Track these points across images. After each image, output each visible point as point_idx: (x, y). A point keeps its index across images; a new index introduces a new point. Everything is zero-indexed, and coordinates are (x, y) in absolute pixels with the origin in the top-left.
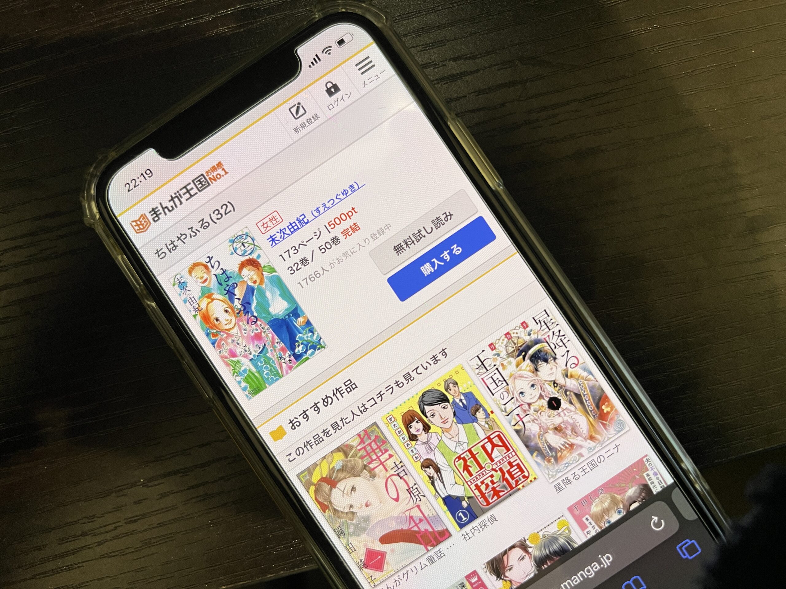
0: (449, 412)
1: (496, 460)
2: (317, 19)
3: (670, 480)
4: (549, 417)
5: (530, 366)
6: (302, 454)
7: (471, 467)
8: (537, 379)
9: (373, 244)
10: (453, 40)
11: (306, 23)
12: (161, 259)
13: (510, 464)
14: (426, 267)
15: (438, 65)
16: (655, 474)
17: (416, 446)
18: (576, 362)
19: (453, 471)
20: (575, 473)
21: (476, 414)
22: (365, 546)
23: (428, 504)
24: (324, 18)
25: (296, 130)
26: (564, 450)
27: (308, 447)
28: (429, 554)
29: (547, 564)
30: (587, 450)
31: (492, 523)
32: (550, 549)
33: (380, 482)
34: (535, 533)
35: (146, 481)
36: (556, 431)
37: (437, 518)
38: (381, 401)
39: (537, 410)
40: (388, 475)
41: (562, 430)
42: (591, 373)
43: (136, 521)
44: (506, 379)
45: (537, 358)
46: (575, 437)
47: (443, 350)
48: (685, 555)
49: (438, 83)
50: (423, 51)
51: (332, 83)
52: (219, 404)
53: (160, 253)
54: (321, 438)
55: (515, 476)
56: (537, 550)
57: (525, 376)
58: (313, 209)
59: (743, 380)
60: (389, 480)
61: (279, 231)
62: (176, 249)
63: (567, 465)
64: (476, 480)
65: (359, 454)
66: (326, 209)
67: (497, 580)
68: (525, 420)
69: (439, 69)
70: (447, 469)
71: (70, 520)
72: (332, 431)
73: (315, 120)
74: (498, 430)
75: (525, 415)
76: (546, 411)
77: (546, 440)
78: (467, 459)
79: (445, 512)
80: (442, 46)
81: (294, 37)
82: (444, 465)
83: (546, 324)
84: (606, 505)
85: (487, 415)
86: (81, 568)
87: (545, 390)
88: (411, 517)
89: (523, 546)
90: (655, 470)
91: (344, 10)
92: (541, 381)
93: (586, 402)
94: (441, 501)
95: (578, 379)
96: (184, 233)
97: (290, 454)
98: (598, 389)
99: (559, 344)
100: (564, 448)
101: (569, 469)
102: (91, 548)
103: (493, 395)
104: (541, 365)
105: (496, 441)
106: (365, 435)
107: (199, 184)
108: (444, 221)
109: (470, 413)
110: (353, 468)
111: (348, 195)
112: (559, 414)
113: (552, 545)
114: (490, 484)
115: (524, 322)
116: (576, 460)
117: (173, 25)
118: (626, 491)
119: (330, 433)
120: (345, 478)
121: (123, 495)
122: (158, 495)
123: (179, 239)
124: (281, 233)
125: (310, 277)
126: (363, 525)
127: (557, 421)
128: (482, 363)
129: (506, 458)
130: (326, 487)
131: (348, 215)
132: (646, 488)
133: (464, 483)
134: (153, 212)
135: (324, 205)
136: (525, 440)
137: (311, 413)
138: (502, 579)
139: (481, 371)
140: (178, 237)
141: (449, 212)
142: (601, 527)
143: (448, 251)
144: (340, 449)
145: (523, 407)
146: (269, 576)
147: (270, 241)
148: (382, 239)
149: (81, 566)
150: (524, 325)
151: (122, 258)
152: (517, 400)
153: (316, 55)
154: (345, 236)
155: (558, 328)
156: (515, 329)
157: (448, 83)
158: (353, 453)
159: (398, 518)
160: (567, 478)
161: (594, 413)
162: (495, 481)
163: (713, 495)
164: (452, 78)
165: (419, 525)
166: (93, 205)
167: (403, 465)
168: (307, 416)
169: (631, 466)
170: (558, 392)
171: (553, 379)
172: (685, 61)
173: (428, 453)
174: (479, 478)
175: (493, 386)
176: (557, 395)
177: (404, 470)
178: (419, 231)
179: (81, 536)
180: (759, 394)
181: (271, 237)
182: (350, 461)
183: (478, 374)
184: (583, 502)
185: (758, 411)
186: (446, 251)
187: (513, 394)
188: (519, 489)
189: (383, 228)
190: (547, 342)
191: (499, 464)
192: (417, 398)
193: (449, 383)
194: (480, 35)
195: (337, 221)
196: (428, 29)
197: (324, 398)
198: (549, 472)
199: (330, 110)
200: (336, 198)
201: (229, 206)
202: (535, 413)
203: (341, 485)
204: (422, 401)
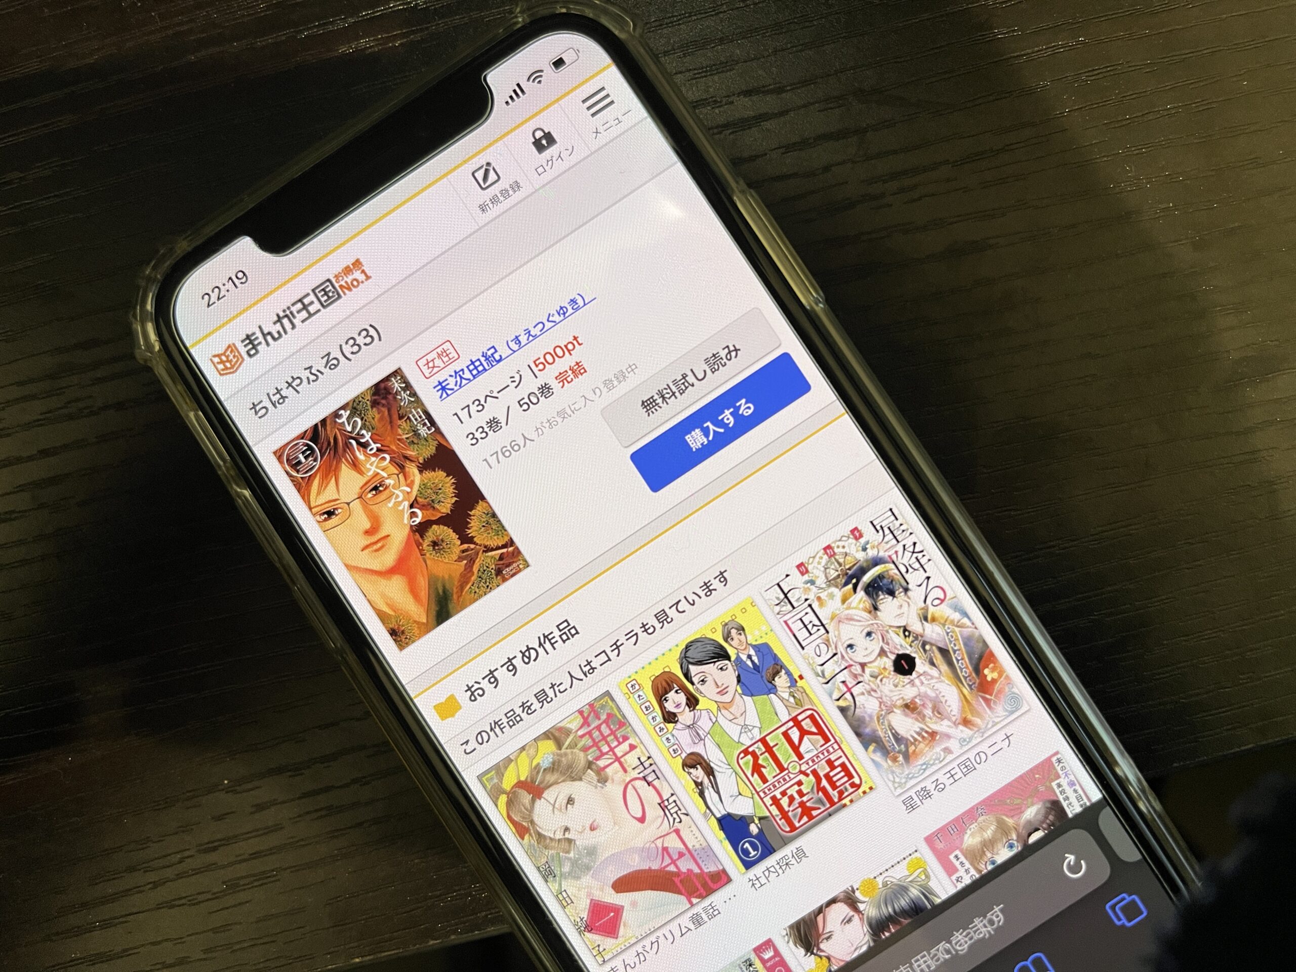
0: (729, 677)
1: (807, 757)
2: (519, 26)
3: (1095, 794)
4: (896, 686)
5: (864, 602)
6: (487, 742)
7: (764, 767)
8: (877, 624)
9: (608, 397)
10: (745, 62)
11: (501, 31)
12: (260, 417)
13: (830, 763)
14: (695, 436)
15: (720, 102)
16: (1072, 784)
17: (674, 732)
18: (942, 597)
19: (736, 773)
20: (937, 780)
21: (774, 680)
22: (589, 894)
23: (694, 828)
24: (532, 23)
25: (483, 208)
26: (920, 742)
27: (497, 730)
28: (695, 910)
29: (889, 931)
31: (799, 860)
32: (896, 906)
33: (614, 789)
34: (870, 879)
35: (231, 784)
36: (907, 710)
37: (708, 851)
38: (618, 656)
39: (877, 674)
40: (628, 779)
41: (917, 708)
42: (966, 615)
43: (215, 849)
45: (876, 588)
46: (939, 720)
47: (721, 573)
48: (1119, 919)
49: (720, 133)
50: (696, 78)
51: (543, 131)
52: (352, 658)
53: (258, 408)
54: (519, 715)
55: (838, 784)
56: (873, 907)
57: (856, 617)
58: (509, 339)
59: (1223, 631)
60: (630, 786)
61: (453, 374)
62: (284, 401)
63: (924, 767)
64: (773, 789)
65: (580, 745)
66: (531, 338)
67: (806, 955)
68: (855, 691)
69: (722, 109)
70: (724, 771)
71: (107, 846)
72: (536, 705)
73: (515, 192)
74: (810, 707)
75: (855, 683)
76: (891, 676)
77: (890, 725)
78: (759, 754)
80: (727, 71)
81: (482, 55)
82: (720, 764)
83: (892, 532)
84: (988, 834)
85: (793, 682)
86: (123, 924)
87: (890, 642)
88: (665, 849)
89: (850, 900)
90: (1072, 777)
91: (564, 10)
92: (883, 627)
93: (958, 663)
94: (714, 823)
95: (944, 625)
96: (299, 375)
97: (467, 742)
98: (977, 641)
99: (913, 566)
100: (919, 739)
101: (928, 773)
102: (141, 892)
103: (803, 648)
104: (884, 601)
105: (807, 725)
106: (590, 713)
107: (322, 296)
108: (725, 360)
109: (764, 678)
110: (570, 766)
111: (567, 315)
112: (912, 682)
113: (898, 899)
114: (796, 796)
115: (856, 529)
116: (939, 759)
117: (284, 34)
118: (1022, 812)
119: (533, 708)
120: (556, 783)
121: (195, 806)
122: (252, 806)
123: (290, 385)
124: (456, 377)
125: (504, 449)
126: (586, 860)
127: (909, 693)
128: (786, 595)
129: (823, 754)
130: (526, 798)
131: (567, 350)
132: (1056, 807)
133: (752, 794)
134: (248, 341)
135: (528, 332)
136: (855, 723)
137: (501, 674)
138: (815, 955)
139: (784, 609)
140: (287, 382)
141: (734, 346)
142: (980, 871)
143: (732, 410)
144: (550, 735)
145: (853, 669)
146: (432, 942)
147: (438, 391)
148: (622, 389)
149: (126, 922)
150: (856, 533)
151: (197, 417)
152: (843, 657)
153: (518, 85)
154: (561, 384)
155: (913, 539)
156: (840, 540)
157: (736, 132)
158: (571, 742)
159: (643, 849)
160: (924, 789)
161: (970, 680)
162: (805, 792)
163: (1168, 820)
164: (744, 124)
165: (678, 863)
166: (150, 328)
167: (653, 762)
168: (496, 679)
169: (1031, 770)
170: (911, 646)
171: (903, 624)
172: (1132, 97)
173: (695, 743)
174: (778, 786)
175: (802, 634)
176: (908, 651)
177: (654, 771)
178: (684, 376)
179: (124, 871)
180: (1248, 653)
181: (440, 383)
182: (566, 754)
183: (778, 614)
184: (950, 829)
185: (1248, 682)
186: (728, 409)
187: (836, 648)
188: (845, 806)
189: (624, 371)
190: (894, 562)
191: (811, 764)
193: (730, 627)
194: (791, 53)
195: (549, 358)
196: (704, 42)
197: (524, 650)
198: (894, 778)
199: (540, 175)
200: (548, 321)
201: (372, 332)
202: (872, 679)
203: (549, 794)
204: (686, 657)
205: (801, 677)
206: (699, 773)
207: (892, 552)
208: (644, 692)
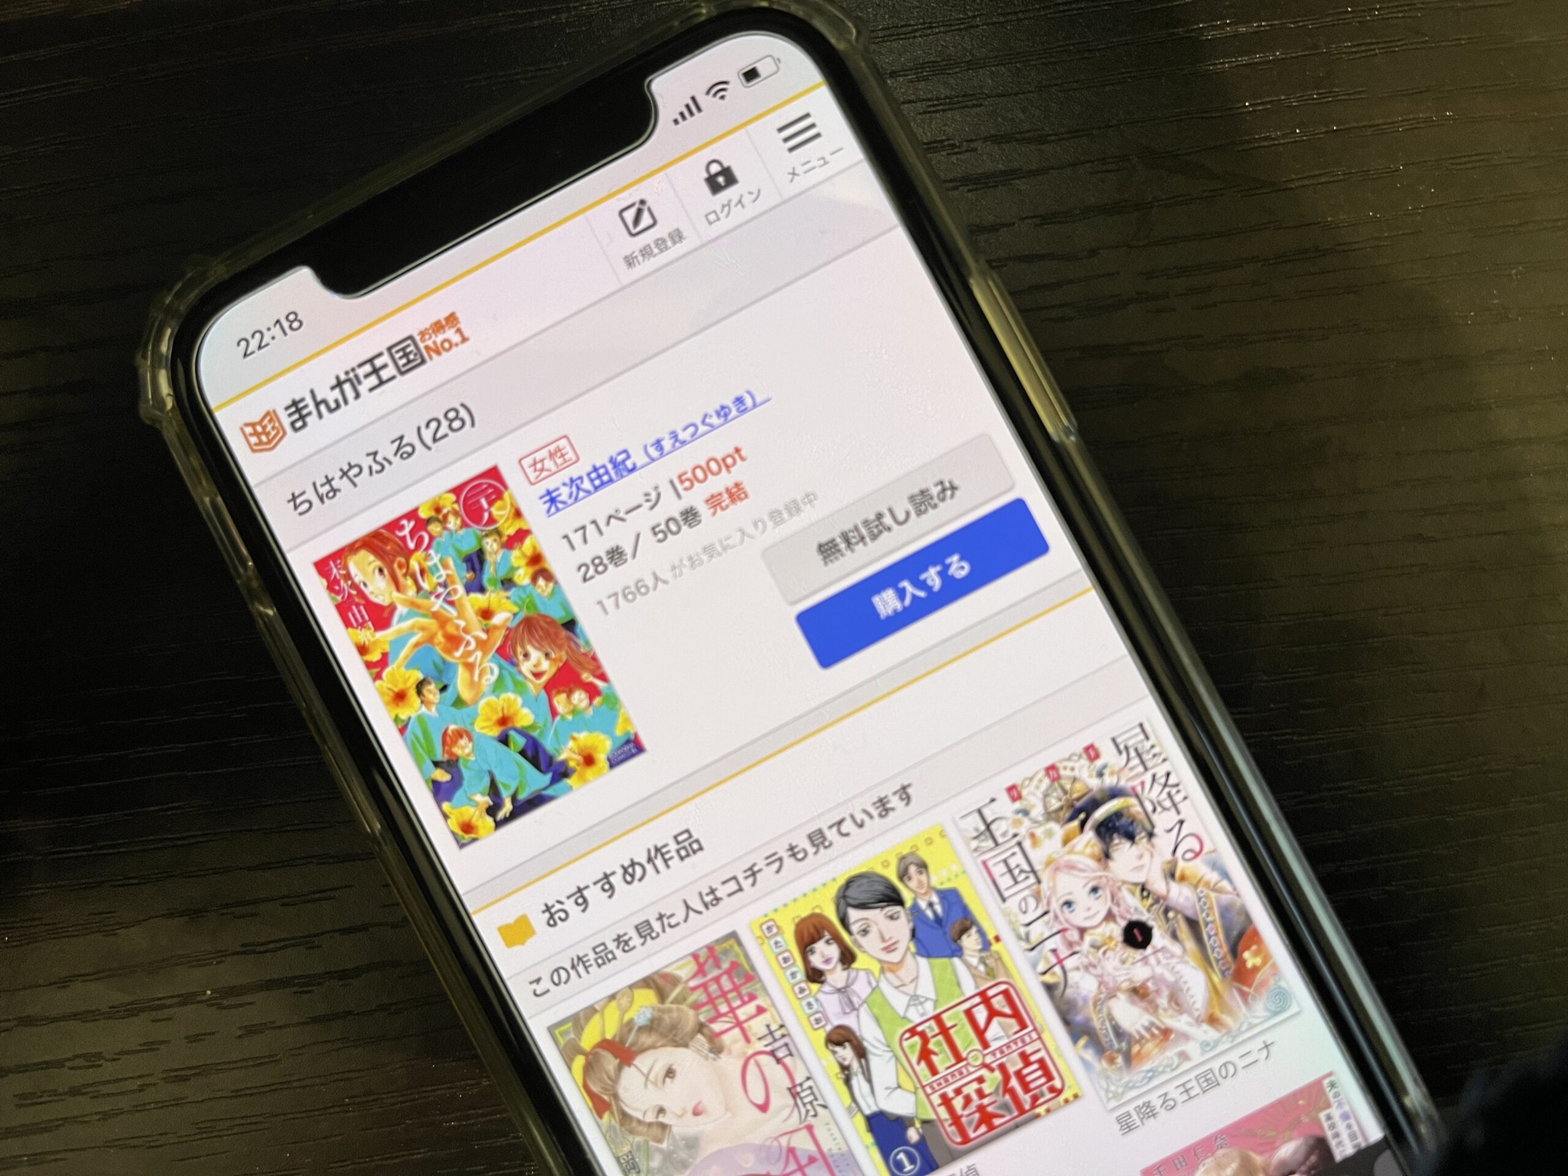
0: (900, 928)
1: (994, 1045)
2: (703, 18)
3: (1374, 1132)
4: (1123, 962)
5: (1093, 846)
6: (566, 983)
7: (935, 1054)
8: (1106, 877)
9: (774, 534)
10: (999, 96)
11: (676, 23)
12: (301, 514)
13: (1024, 1057)
14: (886, 598)
15: (959, 147)
16: (1345, 1117)
17: (820, 996)
18: (1197, 848)
19: (897, 1059)
20: (1166, 1094)
21: (960, 938)
23: (832, 1126)
24: (720, 17)
25: (630, 261)
26: (1148, 1041)
27: (581, 968)
30: (1198, 1045)
33: (730, 1064)
35: (215, 995)
36: (1136, 998)
37: (849, 1159)
38: (753, 884)
39: (1099, 944)
40: (750, 1052)
41: (1149, 995)
42: (1225, 875)
43: (186, 1079)
44: (1037, 867)
45: (1108, 829)
46: (1176, 1014)
47: (904, 788)
49: (956, 188)
50: (929, 112)
51: (721, 164)
52: (390, 851)
53: (298, 501)
54: (611, 952)
55: (1032, 1086)
57: (1081, 866)
58: (649, 443)
60: (752, 1062)
61: (567, 481)
62: (335, 495)
63: (1150, 1074)
64: (944, 1084)
66: (677, 444)
68: (1069, 963)
69: (960, 157)
70: (882, 1053)
71: (47, 1058)
72: (636, 941)
73: (675, 243)
74: (1005, 979)
75: (1068, 953)
76: (1118, 949)
77: (1109, 1015)
78: (930, 1034)
79: (867, 1147)
80: (974, 106)
82: (875, 1043)
83: (1139, 755)
84: (1227, 1173)
85: (986, 945)
86: (61, 1163)
87: (1122, 903)
88: (791, 1151)
90: (1346, 1108)
91: (765, 4)
92: (1114, 881)
93: (1209, 940)
94: (860, 1122)
95: (1196, 886)
96: (359, 462)
97: (538, 981)
98: (1239, 914)
99: (1163, 804)
100: (1147, 1036)
101: (1155, 1082)
102: (87, 1122)
103: (1004, 900)
104: (1119, 847)
105: (999, 1003)
106: (708, 958)
107: (401, 358)
108: (936, 500)
109: (948, 936)
110: (674, 1027)
111: (730, 417)
112: (1145, 960)
114: (974, 1096)
115: (1092, 746)
116: (1171, 1065)
118: (1276, 1148)
119: (631, 944)
120: (653, 1047)
121: (164, 1019)
122: (240, 1028)
123: (345, 474)
124: (571, 487)
125: (627, 591)
126: (683, 1155)
127: (1140, 974)
128: (988, 826)
129: (1016, 1043)
130: (610, 1062)
131: (724, 464)
132: (1320, 1146)
133: (916, 1088)
134: (293, 409)
135: (674, 436)
136: (1063, 1007)
137: (594, 894)
139: (984, 844)
140: (341, 470)
141: (950, 483)
143: (938, 568)
144: (651, 983)
145: (1068, 934)
147: (545, 502)
148: (793, 524)
149: (62, 1159)
150: (1091, 752)
152: (1056, 917)
153: (693, 99)
154: (712, 510)
155: (1166, 767)
156: (1069, 759)
157: (976, 189)
158: (678, 995)
159: (761, 1147)
160: (1147, 1105)
161: (1223, 965)
162: (987, 1091)
164: (988, 181)
165: (806, 1170)
166: (164, 378)
167: (785, 1033)
168: (585, 901)
169: (1296, 1095)
170: (1149, 910)
171: (1140, 878)
173: (845, 1013)
174: (951, 1080)
175: (1005, 882)
176: (1145, 917)
177: (786, 1045)
178: (879, 516)
179: (65, 1094)
181: (549, 493)
182: (670, 1010)
183: (976, 850)
184: (1177, 1162)
186: (935, 564)
188: (1038, 1116)
189: (799, 499)
190: (1137, 796)
191: (998, 1055)
192: (833, 890)
193: (910, 860)
194: (1060, 91)
195: (700, 474)
196: (946, 65)
197: (627, 863)
198: (1108, 1085)
199: (710, 223)
200: (703, 422)
201: (463, 413)
202: (1092, 950)
203: (643, 1062)
204: (844, 897)
205: (997, 939)
206: (847, 1053)
207: (1136, 783)
208: (784, 939)
